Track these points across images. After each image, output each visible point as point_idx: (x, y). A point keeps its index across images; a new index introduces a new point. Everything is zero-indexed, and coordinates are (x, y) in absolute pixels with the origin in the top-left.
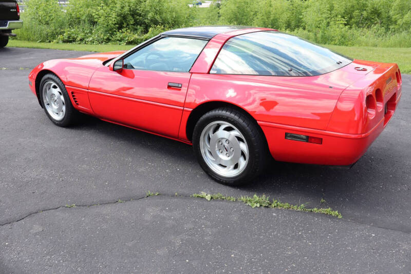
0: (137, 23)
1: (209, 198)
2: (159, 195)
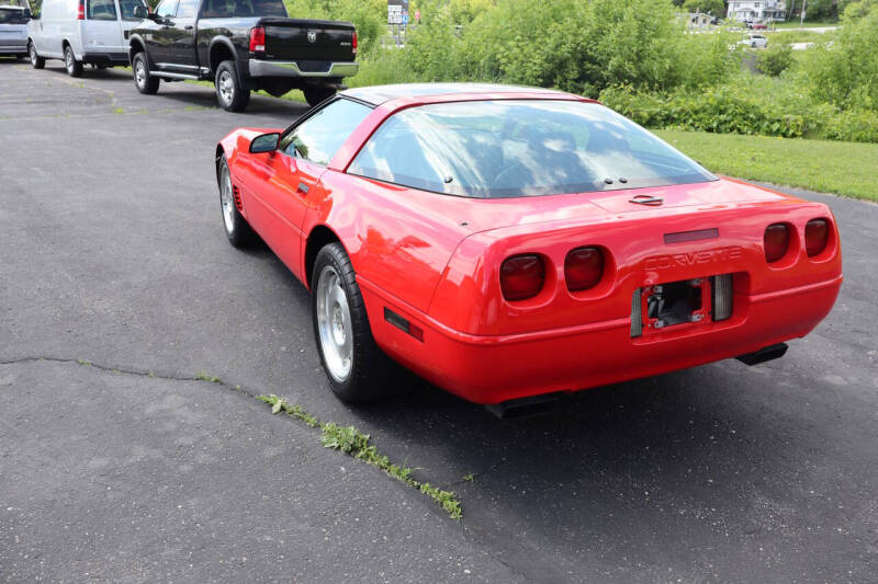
0: (583, 77)
1: (276, 408)
2: (216, 381)
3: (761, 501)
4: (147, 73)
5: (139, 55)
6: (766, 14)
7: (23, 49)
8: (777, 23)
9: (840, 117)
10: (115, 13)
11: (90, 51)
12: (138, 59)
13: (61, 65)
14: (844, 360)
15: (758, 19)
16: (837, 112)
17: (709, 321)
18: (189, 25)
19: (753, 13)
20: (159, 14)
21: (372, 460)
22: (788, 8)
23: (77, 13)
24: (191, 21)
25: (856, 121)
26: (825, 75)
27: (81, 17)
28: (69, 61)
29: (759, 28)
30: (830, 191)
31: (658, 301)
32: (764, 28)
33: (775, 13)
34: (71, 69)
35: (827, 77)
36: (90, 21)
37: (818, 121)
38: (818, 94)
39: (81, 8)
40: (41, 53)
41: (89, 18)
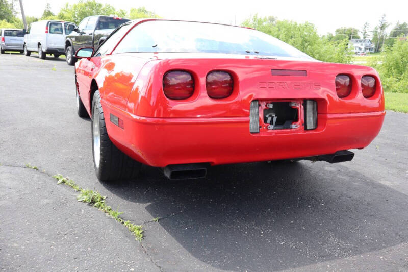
1: (60, 181)
2: (35, 168)
3: (333, 240)
4: (72, 55)
5: (69, 48)
6: (366, 49)
7: (21, 48)
8: (371, 53)
9: (398, 83)
10: (62, 32)
11: (49, 47)
12: (68, 50)
13: (36, 54)
14: (392, 175)
15: (362, 51)
16: (397, 81)
17: (303, 129)
18: (91, 33)
19: (360, 49)
20: (79, 29)
21: (102, 208)
22: (376, 47)
23: (45, 30)
24: (92, 32)
25: (405, 85)
26: (390, 66)
27: (47, 32)
28: (40, 52)
29: (362, 55)
30: (391, 109)
31: (273, 118)
32: (365, 55)
33: (370, 49)
34: (40, 56)
35: (392, 67)
36: (51, 34)
37: (387, 85)
38: (387, 74)
39: (47, 28)
40: (29, 49)
41: (50, 32)
